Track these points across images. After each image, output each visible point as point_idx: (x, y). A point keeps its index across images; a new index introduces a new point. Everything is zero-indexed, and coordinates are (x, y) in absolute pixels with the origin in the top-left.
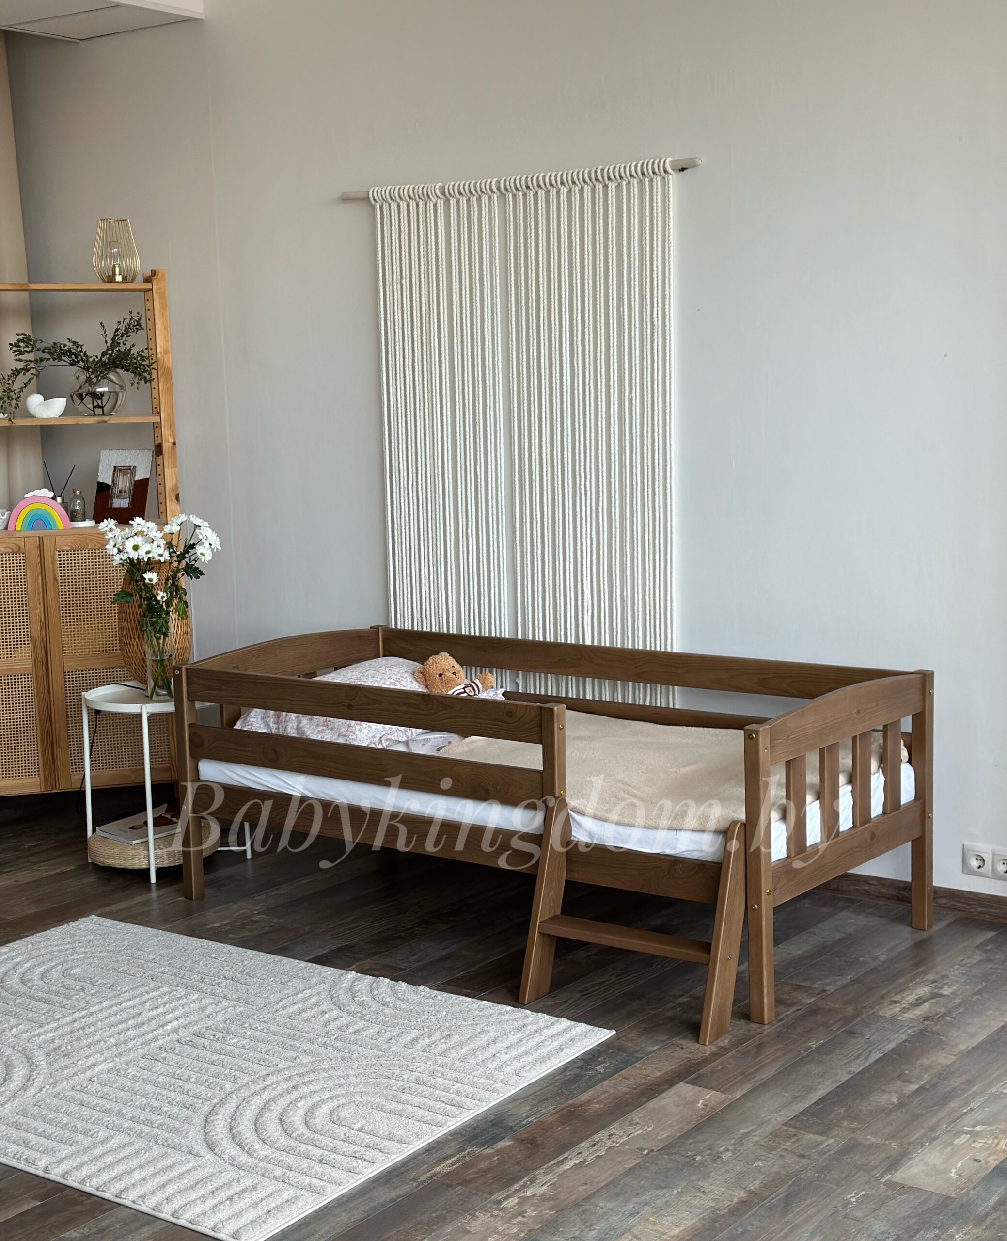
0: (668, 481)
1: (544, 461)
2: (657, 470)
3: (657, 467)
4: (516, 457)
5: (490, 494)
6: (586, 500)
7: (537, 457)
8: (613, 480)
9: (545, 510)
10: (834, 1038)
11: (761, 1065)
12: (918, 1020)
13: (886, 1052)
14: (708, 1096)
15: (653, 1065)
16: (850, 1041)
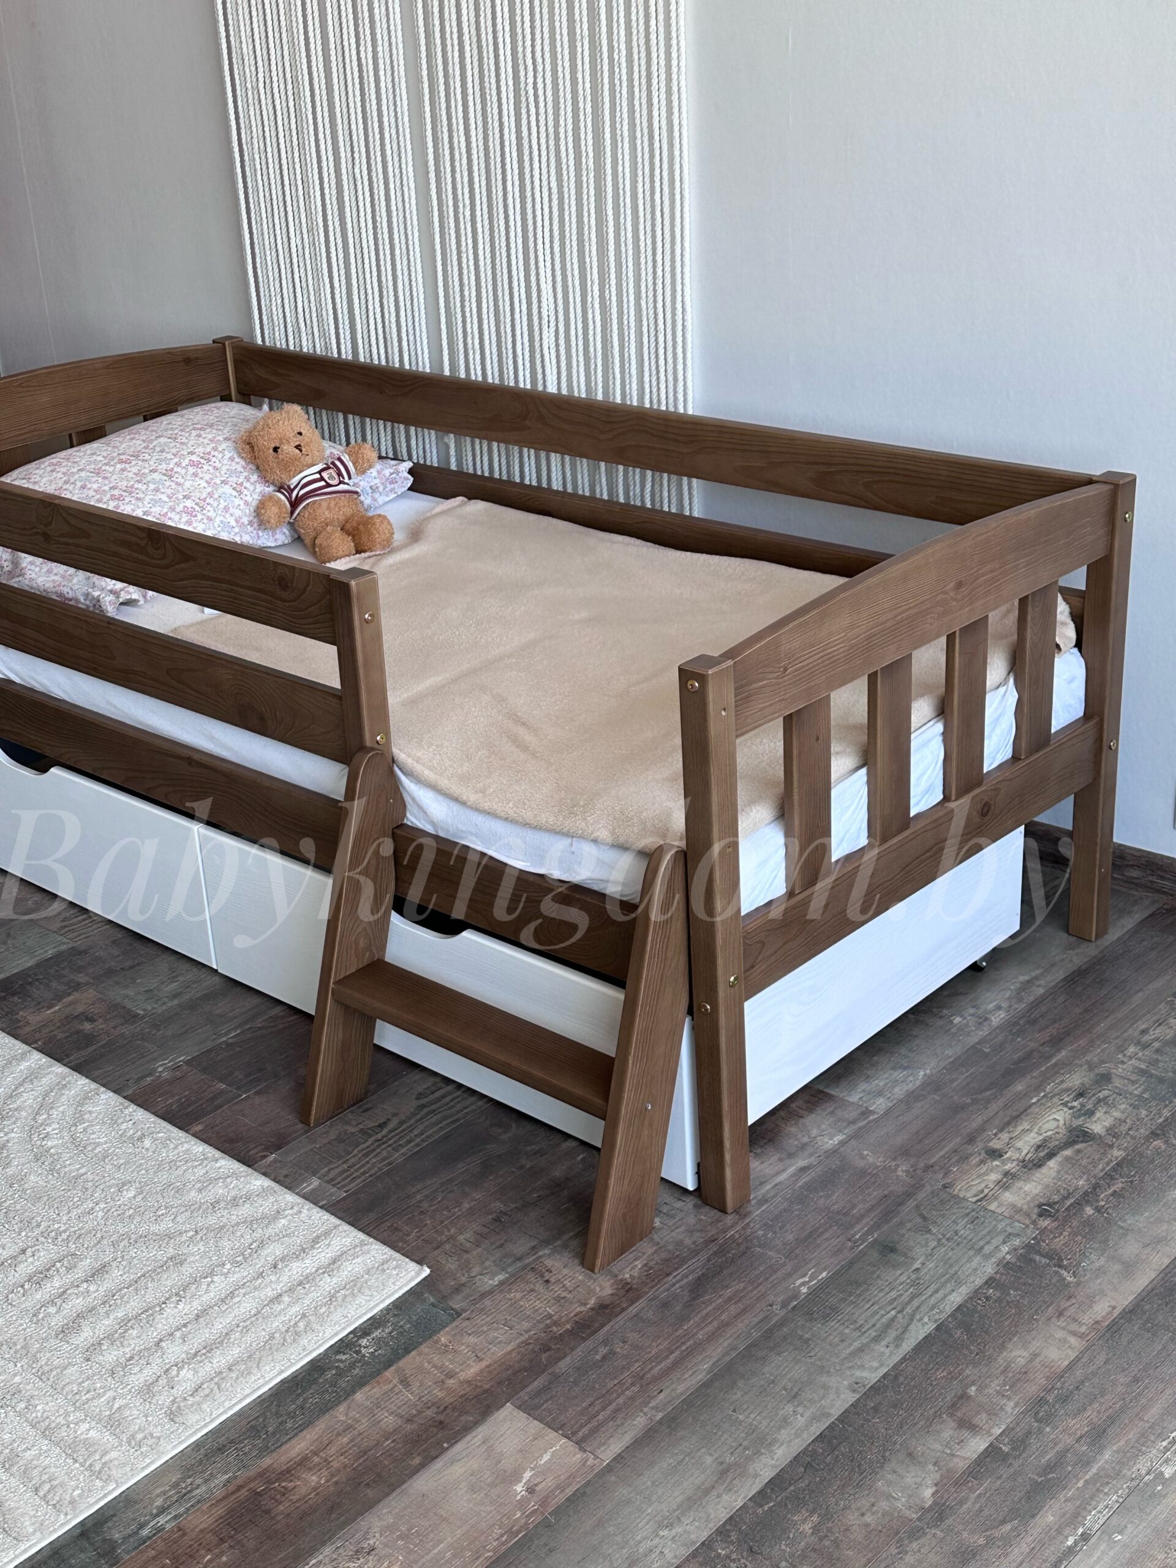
0: (674, 76)
1: (466, 37)
2: (654, 55)
3: (654, 49)
4: (422, 30)
5: (384, 102)
6: (537, 114)
7: (455, 30)
8: (579, 75)
9: (473, 133)
10: (851, 1263)
11: (684, 1347)
12: (1028, 1215)
13: (943, 1316)
14: (546, 1457)
15: (472, 1340)
16: (879, 1276)
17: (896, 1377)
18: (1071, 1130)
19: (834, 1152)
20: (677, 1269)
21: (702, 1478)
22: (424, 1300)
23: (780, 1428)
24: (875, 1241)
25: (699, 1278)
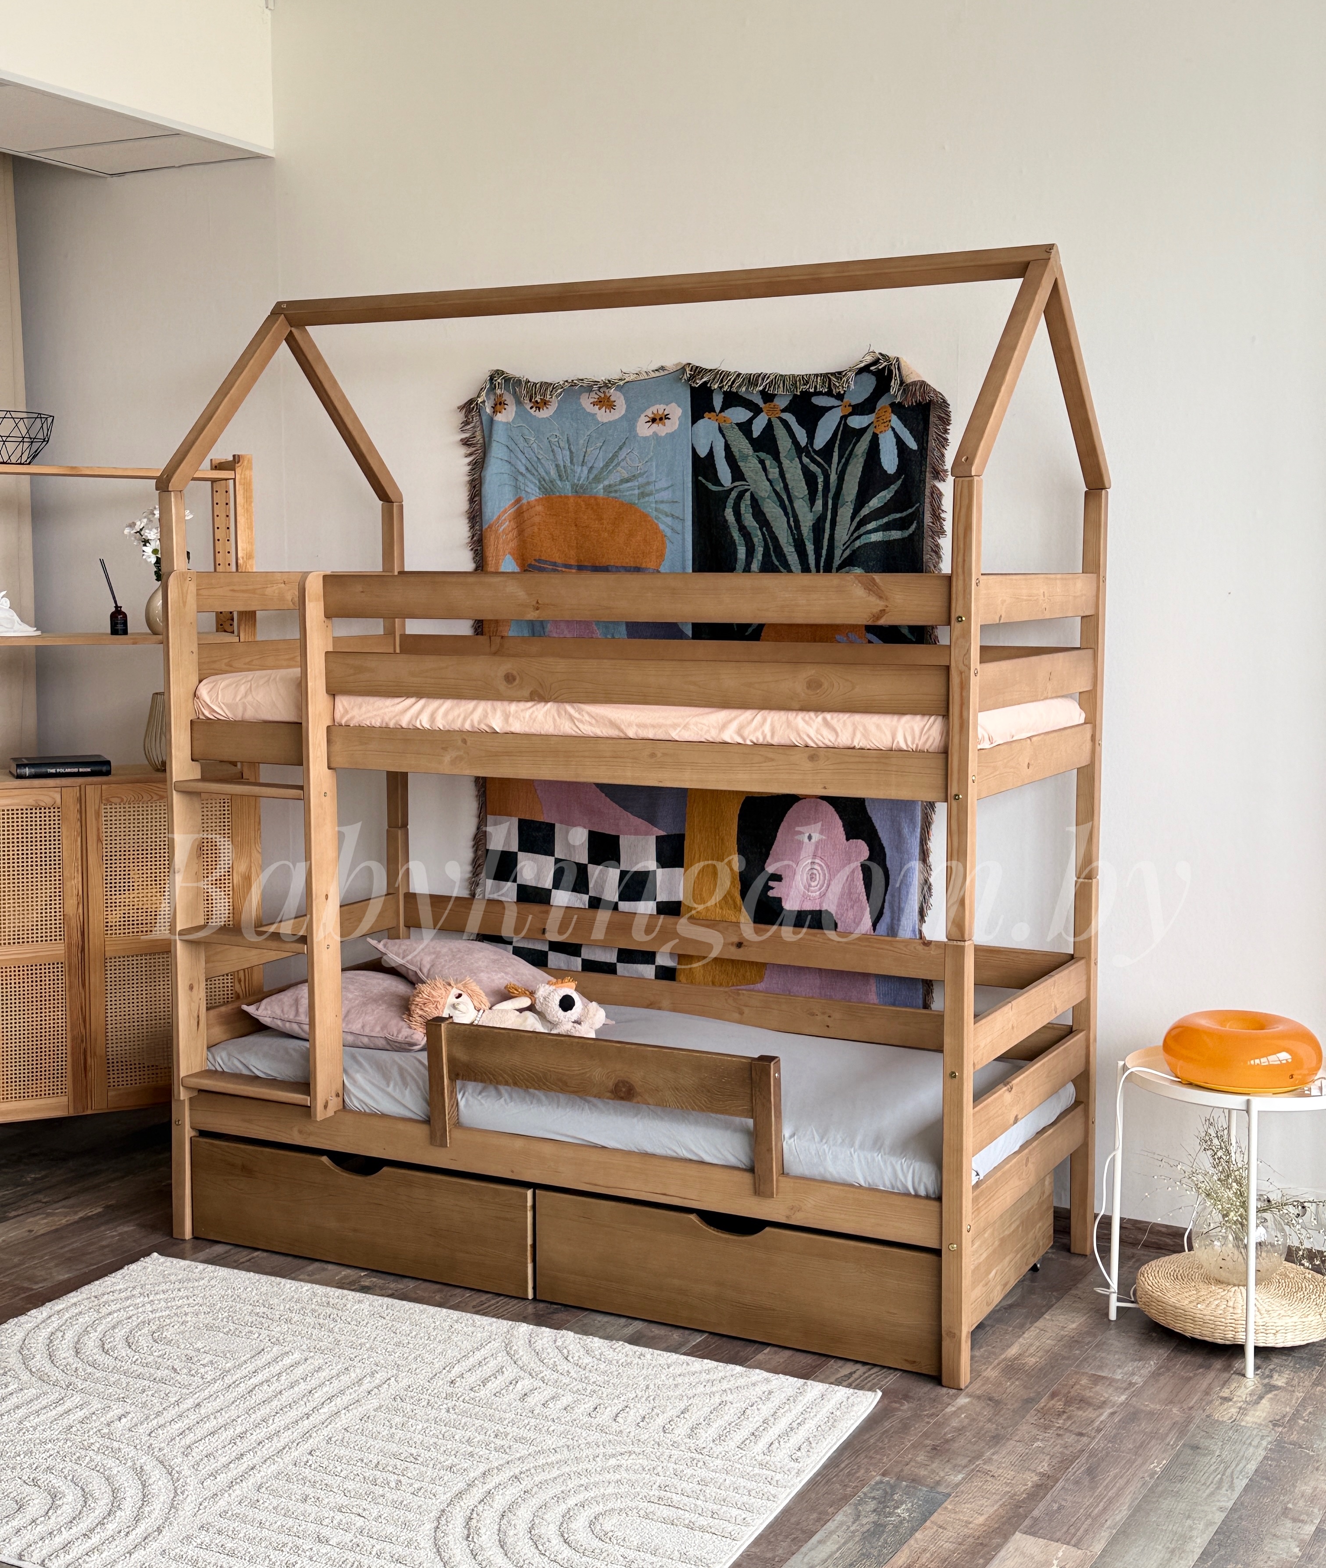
10: (1177, 1456)
11: (1105, 1500)
12: (1267, 1426)
13: (1250, 1475)
14: (1060, 1554)
15: (967, 1506)
16: (1198, 1461)
17: (1242, 1504)
18: (1265, 1385)
19: (1126, 1404)
20: (1071, 1465)
21: (1161, 1555)
22: (920, 1490)
23: (1191, 1531)
24: (1184, 1445)
25: (1088, 1469)
